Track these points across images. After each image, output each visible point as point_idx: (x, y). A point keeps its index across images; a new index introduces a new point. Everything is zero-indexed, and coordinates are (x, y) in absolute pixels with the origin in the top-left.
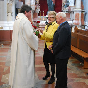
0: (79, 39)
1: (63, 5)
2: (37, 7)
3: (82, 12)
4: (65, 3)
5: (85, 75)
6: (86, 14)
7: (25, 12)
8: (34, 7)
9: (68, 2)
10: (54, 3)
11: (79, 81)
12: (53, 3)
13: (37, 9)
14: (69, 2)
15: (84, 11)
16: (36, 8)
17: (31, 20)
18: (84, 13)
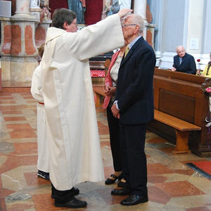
0: (160, 89)
1: (104, 12)
2: (46, 15)
3: (148, 27)
4: (110, 7)
5: (184, 167)
6: (156, 32)
7: (65, 24)
8: (39, 13)
9: (117, 4)
10: (84, 6)
11: (175, 180)
12: (81, 6)
13: (46, 18)
14: (120, 3)
15: (152, 25)
16: (42, 17)
17: (32, 44)
18: (153, 31)
